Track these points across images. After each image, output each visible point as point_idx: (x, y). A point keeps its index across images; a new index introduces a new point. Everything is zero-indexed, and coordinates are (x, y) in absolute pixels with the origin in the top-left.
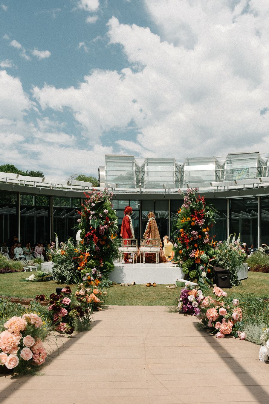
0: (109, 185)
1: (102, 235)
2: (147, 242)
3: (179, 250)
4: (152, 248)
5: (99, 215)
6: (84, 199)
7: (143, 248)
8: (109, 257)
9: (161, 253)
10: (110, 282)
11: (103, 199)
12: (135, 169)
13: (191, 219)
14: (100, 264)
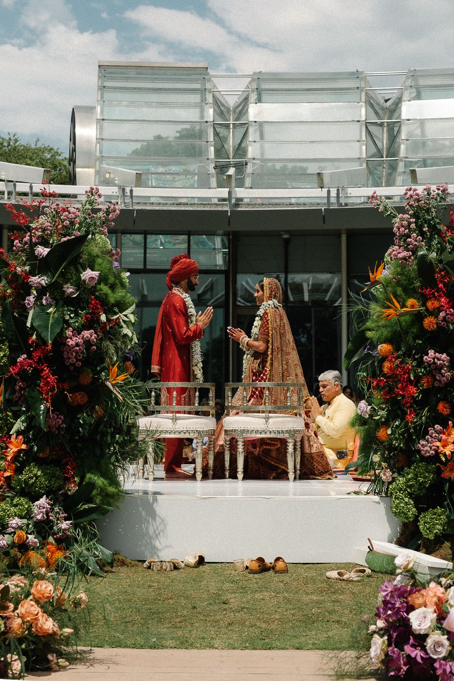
0: (112, 176)
1: (75, 368)
2: (252, 396)
3: (379, 425)
4: (270, 420)
5: (64, 292)
6: (12, 228)
7: (237, 418)
8: (102, 455)
9: (309, 437)
10: (104, 552)
11: (79, 229)
12: (210, 113)
13: (424, 304)
14: (65, 484)
